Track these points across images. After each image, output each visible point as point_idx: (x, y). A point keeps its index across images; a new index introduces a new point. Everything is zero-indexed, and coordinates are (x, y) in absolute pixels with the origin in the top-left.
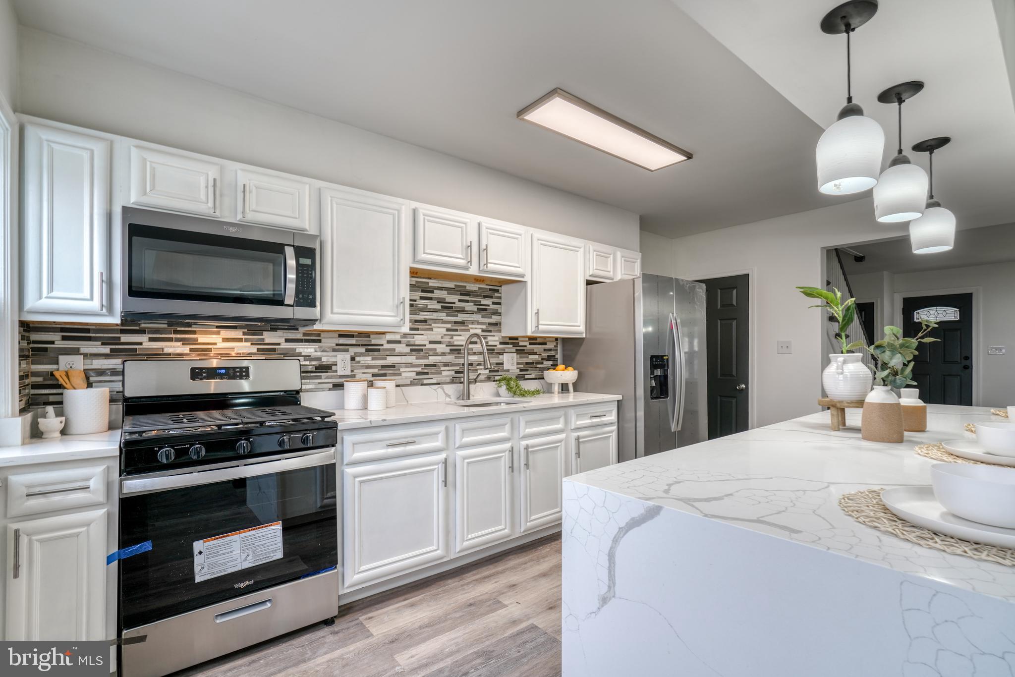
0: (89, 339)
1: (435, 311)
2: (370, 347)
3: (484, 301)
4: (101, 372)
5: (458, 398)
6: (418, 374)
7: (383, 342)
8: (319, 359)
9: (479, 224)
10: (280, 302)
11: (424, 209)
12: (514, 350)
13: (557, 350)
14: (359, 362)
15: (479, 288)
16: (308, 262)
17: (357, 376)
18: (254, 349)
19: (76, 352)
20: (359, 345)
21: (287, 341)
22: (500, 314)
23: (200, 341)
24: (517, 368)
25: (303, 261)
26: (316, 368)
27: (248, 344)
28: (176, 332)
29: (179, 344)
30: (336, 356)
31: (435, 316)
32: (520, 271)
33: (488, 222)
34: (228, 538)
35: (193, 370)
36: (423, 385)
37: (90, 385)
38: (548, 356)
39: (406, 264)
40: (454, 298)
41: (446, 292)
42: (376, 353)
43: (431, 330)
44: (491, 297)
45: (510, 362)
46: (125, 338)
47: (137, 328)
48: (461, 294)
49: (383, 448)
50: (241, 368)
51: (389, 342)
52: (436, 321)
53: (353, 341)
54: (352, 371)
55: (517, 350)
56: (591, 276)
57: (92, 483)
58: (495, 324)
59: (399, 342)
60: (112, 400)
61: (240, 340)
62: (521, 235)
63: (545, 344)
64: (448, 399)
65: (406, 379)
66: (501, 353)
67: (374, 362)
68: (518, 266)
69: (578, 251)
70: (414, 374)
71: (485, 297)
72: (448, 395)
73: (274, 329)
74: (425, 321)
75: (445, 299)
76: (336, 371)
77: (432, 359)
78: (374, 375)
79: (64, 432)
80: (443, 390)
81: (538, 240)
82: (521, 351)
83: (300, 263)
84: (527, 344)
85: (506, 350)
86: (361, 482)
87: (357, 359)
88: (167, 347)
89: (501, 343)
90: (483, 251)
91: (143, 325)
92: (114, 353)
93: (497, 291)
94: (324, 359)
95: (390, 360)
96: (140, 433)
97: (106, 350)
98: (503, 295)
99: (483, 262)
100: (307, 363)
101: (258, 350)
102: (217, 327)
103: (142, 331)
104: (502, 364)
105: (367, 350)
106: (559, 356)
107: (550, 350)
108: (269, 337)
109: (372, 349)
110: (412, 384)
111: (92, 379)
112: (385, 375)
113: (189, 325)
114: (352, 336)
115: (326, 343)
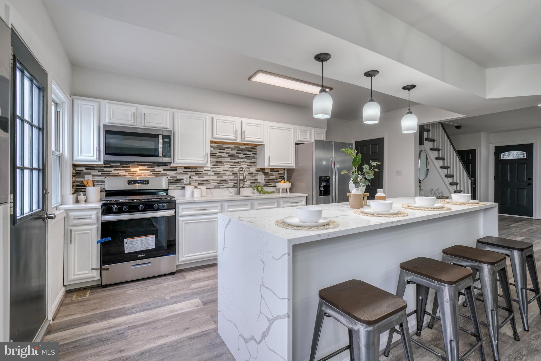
0: (94, 170)
1: (226, 158)
2: (197, 173)
3: (248, 153)
4: (98, 181)
5: (236, 194)
6: (218, 184)
7: (203, 170)
8: (176, 177)
9: (241, 121)
10: (157, 156)
11: (215, 117)
12: (263, 174)
13: (285, 174)
14: (192, 178)
15: (246, 147)
16: (168, 140)
17: (191, 184)
18: (151, 173)
19: (90, 174)
20: (192, 172)
21: (164, 170)
22: (256, 158)
23: (132, 170)
24: (264, 182)
25: (166, 140)
26: (175, 181)
27: (149, 171)
28: (123, 167)
29: (124, 171)
30: (183, 176)
31: (225, 159)
32: (261, 140)
33: (245, 120)
34: (136, 239)
35: (128, 180)
36: (220, 188)
37: (94, 186)
38: (280, 177)
39: (209, 139)
40: (234, 152)
41: (230, 150)
42: (200, 175)
43: (224, 165)
44: (252, 151)
45: (261, 179)
46: (106, 169)
47: (110, 166)
48: (237, 150)
49: (194, 211)
50: (146, 180)
51: (205, 170)
52: (226, 162)
53: (190, 170)
54: (190, 182)
55: (264, 174)
56: (297, 141)
57: (93, 217)
58: (254, 163)
59: (210, 171)
60: (101, 191)
61: (146, 170)
62: (261, 125)
63: (279, 171)
64: (231, 194)
65: (212, 185)
66: (256, 175)
67: (199, 178)
68: (260, 138)
69: (290, 130)
70: (216, 183)
71: (248, 151)
72: (231, 193)
73: (159, 166)
74: (221, 162)
75: (230, 152)
76: (183, 182)
77: (224, 178)
78: (199, 184)
79: (86, 201)
80: (229, 190)
81: (270, 126)
82: (266, 174)
83: (165, 141)
84: (269, 171)
85: (259, 174)
86: (185, 223)
87: (192, 177)
88: (120, 172)
89: (256, 171)
90: (243, 133)
91: (112, 165)
92: (102, 175)
93: (255, 148)
94: (178, 177)
95: (206, 178)
96: (107, 201)
97: (100, 173)
98: (257, 150)
99: (243, 137)
100: (172, 179)
101: (153, 173)
102: (138, 165)
103: (111, 167)
104: (257, 180)
105: (196, 174)
106: (285, 177)
107: (281, 174)
108: (157, 169)
109: (198, 174)
110: (215, 188)
111: (95, 184)
112: (203, 184)
113: (128, 165)
114: (190, 168)
115: (179, 171)
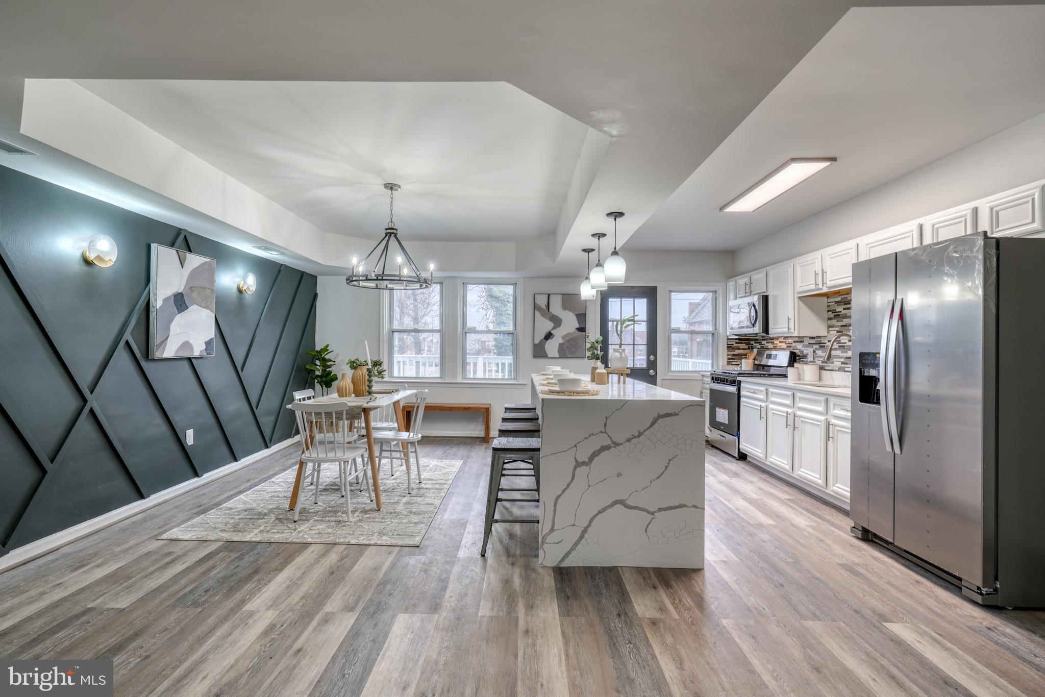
2: (821, 345)
6: (842, 363)
7: (826, 341)
8: (803, 352)
9: (822, 255)
17: (815, 362)
20: (817, 344)
26: (802, 356)
30: (808, 350)
35: (767, 355)
42: (823, 349)
53: (813, 341)
54: (814, 359)
62: (852, 248)
65: (836, 366)
76: (808, 359)
90: (824, 274)
105: (820, 347)
110: (840, 369)
115: (806, 343)
